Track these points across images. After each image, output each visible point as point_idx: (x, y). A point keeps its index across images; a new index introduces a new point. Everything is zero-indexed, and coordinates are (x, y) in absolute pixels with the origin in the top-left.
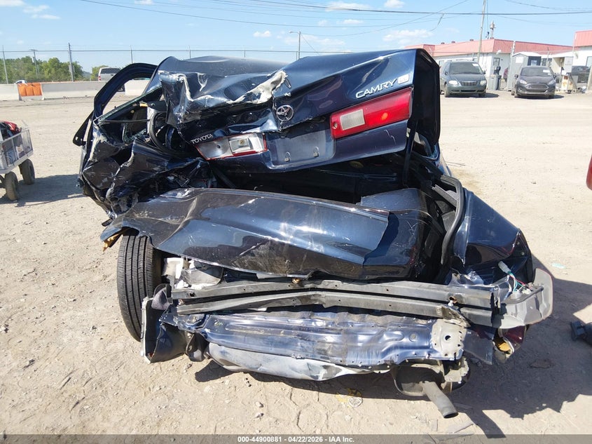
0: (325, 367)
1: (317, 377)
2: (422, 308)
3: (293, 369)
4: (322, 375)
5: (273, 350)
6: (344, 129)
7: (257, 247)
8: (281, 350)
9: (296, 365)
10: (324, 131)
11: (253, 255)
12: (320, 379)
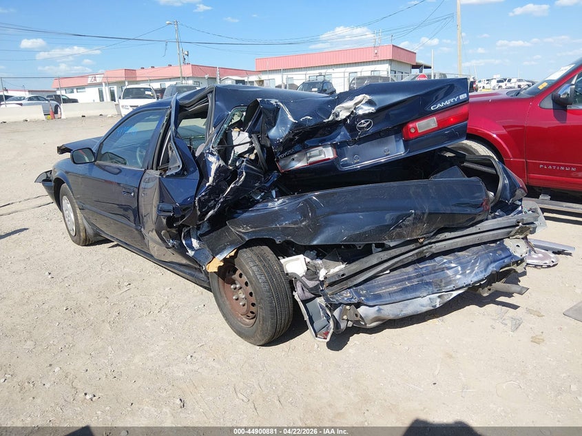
0: (439, 297)
1: (435, 306)
2: (498, 235)
3: (422, 306)
4: (438, 304)
5: (409, 296)
6: (420, 131)
7: (404, 221)
8: (413, 295)
9: (423, 302)
10: (393, 136)
11: (401, 227)
12: (438, 306)
